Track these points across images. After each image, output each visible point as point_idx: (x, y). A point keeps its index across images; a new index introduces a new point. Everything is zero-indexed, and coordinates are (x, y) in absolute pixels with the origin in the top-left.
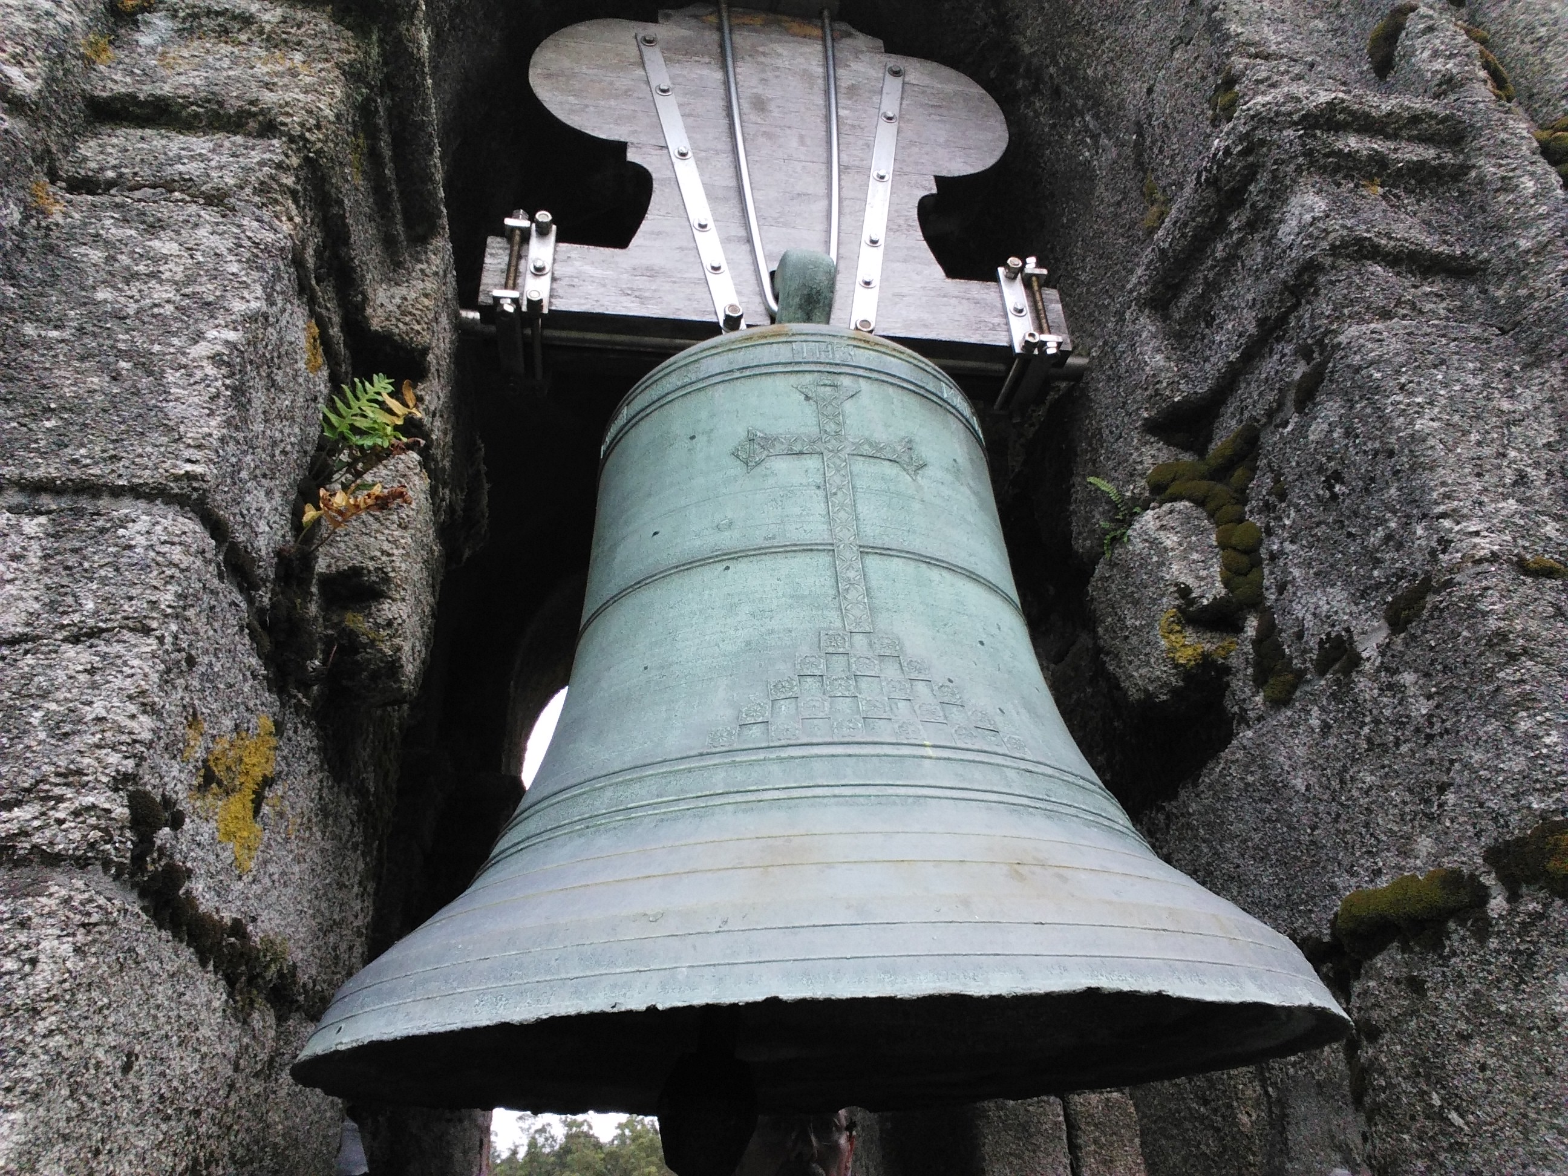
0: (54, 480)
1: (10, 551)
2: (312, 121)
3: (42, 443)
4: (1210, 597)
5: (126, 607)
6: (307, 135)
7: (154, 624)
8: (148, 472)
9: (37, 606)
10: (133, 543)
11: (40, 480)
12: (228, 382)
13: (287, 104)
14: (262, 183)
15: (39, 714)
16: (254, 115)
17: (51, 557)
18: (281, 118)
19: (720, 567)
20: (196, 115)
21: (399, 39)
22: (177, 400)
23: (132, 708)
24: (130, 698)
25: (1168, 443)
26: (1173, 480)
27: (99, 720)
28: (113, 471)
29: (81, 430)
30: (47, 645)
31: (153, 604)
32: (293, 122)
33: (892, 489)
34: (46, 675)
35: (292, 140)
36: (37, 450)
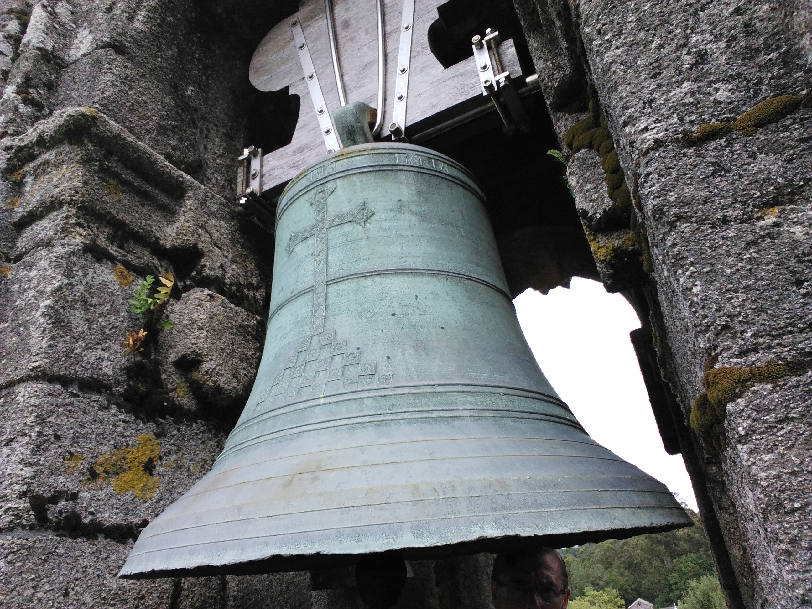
2: (73, 192)
4: (601, 211)
5: (18, 428)
6: (74, 198)
7: (27, 431)
8: (24, 371)
10: (20, 401)
12: (49, 322)
13: (62, 191)
14: (62, 228)
16: (54, 201)
18: (63, 197)
19: (277, 314)
20: (41, 211)
21: (97, 135)
23: (21, 466)
24: (20, 463)
25: (571, 113)
26: (573, 138)
27: (10, 474)
31: (25, 424)
32: (66, 197)
33: (349, 239)
35: (69, 204)
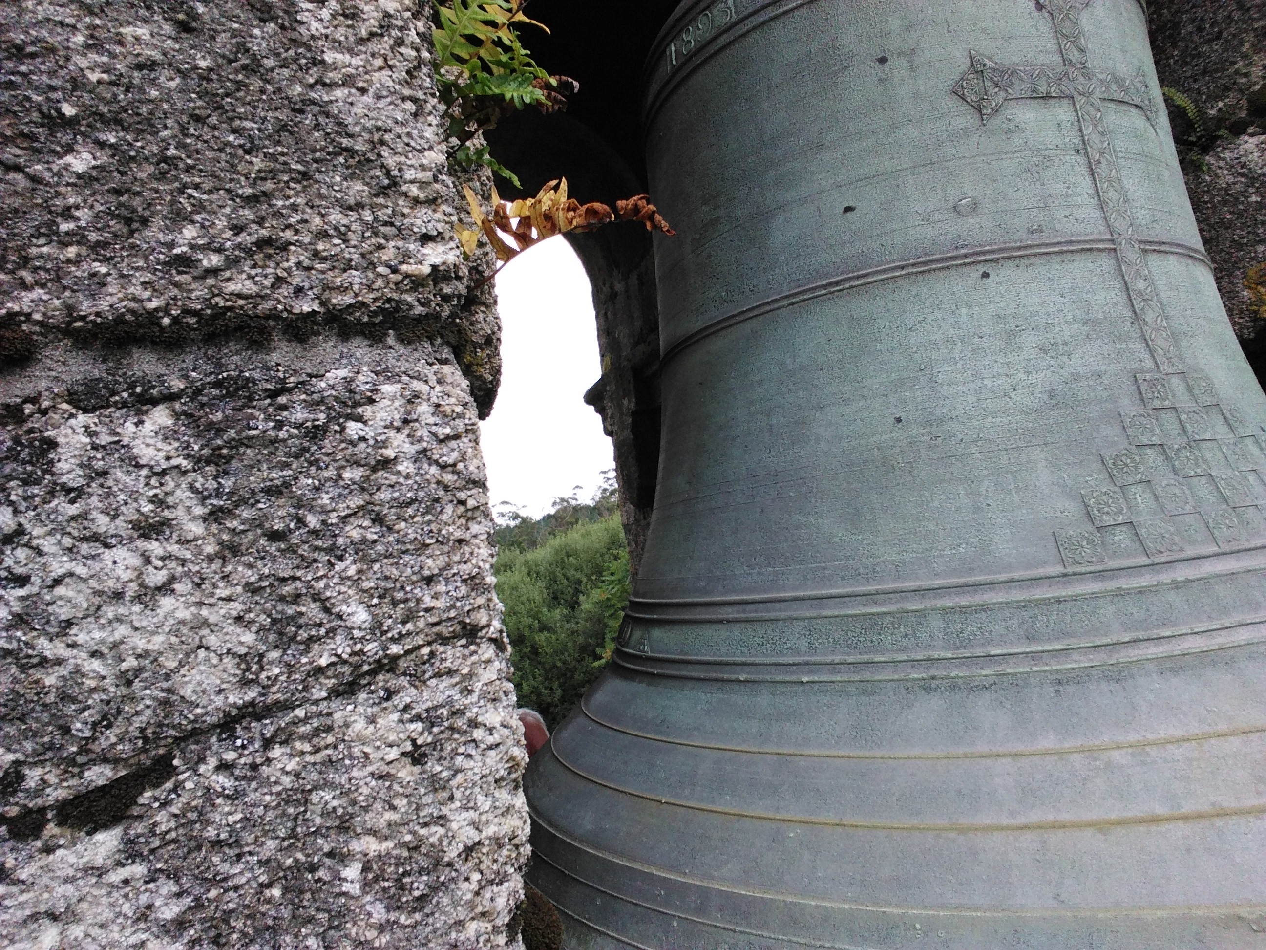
0: (152, 316)
1: (129, 512)
3: (84, 215)
5: (428, 602)
8: (356, 277)
9: (249, 637)
10: (390, 453)
11: (119, 320)
15: (352, 872)
17: (229, 513)
19: (975, 273)
22: (348, 81)
28: (279, 281)
29: (162, 176)
30: (306, 720)
34: (332, 786)
36: (78, 237)
